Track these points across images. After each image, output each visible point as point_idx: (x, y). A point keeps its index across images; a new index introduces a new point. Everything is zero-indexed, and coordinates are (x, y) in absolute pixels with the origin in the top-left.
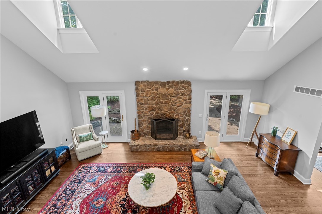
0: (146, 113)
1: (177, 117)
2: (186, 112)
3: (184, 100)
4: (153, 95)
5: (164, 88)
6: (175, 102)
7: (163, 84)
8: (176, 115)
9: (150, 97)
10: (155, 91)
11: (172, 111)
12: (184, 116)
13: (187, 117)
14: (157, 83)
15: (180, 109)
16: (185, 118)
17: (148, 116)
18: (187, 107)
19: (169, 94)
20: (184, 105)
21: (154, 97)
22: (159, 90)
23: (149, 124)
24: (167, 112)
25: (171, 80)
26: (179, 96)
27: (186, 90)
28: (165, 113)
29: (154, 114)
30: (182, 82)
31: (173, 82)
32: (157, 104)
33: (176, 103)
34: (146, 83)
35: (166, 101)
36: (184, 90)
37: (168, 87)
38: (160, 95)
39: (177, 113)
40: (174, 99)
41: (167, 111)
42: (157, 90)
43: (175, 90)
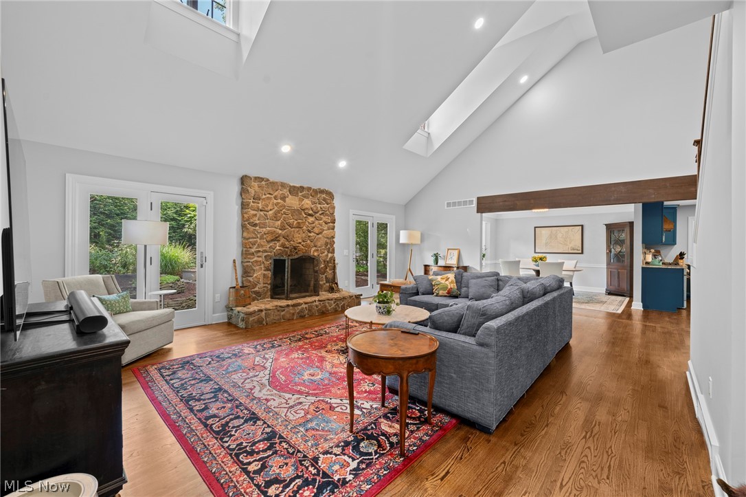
0: (262, 246)
1: (316, 254)
2: (329, 246)
3: (326, 223)
4: (276, 208)
5: (296, 198)
6: (313, 225)
7: (294, 190)
8: (314, 251)
9: (270, 212)
10: (279, 201)
11: (309, 242)
12: (326, 253)
13: (330, 255)
14: (283, 185)
15: (320, 238)
16: (327, 255)
17: (265, 251)
18: (330, 236)
19: (304, 210)
20: (325, 232)
21: (278, 212)
22: (287, 199)
23: (267, 269)
24: (300, 243)
25: (305, 186)
26: (318, 215)
27: (328, 206)
28: (298, 245)
29: (278, 248)
30: (322, 192)
31: (309, 189)
32: (282, 228)
33: (314, 228)
34: (263, 183)
35: (299, 223)
36: (326, 205)
37: (302, 196)
38: (288, 210)
39: (315, 246)
40: (311, 219)
41: (300, 241)
42: (284, 198)
43: (314, 203)
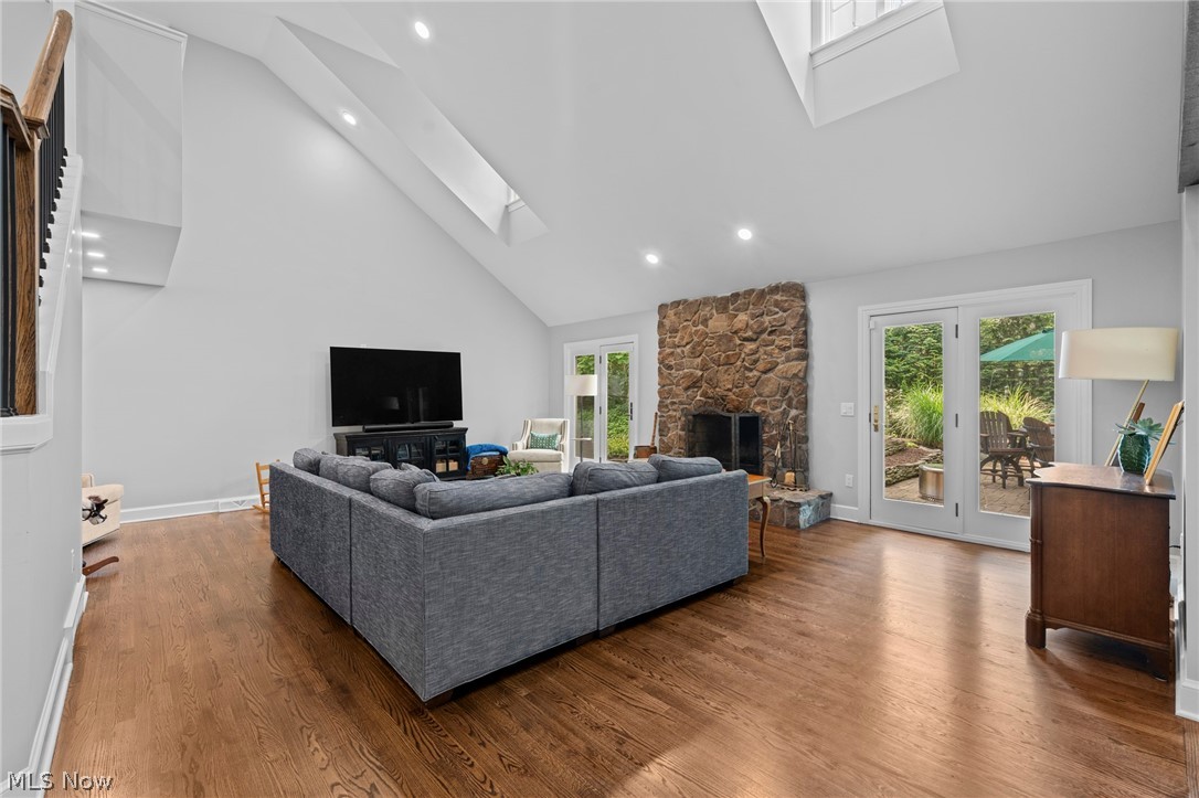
0: (677, 395)
1: (758, 409)
2: (791, 393)
3: (784, 349)
4: (696, 339)
5: (724, 316)
6: (754, 357)
7: (723, 304)
8: (758, 404)
9: (688, 347)
10: (700, 327)
11: (747, 386)
12: (784, 406)
13: (793, 412)
14: (705, 302)
15: (769, 380)
16: (785, 413)
17: (681, 403)
18: (790, 375)
19: (736, 332)
20: (780, 367)
21: (699, 344)
22: (710, 322)
23: (682, 429)
24: (730, 390)
25: (741, 290)
26: (765, 336)
27: (785, 314)
28: (725, 393)
29: (698, 398)
30: (775, 289)
31: (750, 292)
32: (704, 368)
33: (756, 361)
34: (681, 307)
35: (728, 357)
36: (781, 313)
37: (734, 310)
38: (713, 338)
39: (760, 395)
40: (750, 346)
41: (730, 386)
42: (705, 322)
43: (754, 316)
